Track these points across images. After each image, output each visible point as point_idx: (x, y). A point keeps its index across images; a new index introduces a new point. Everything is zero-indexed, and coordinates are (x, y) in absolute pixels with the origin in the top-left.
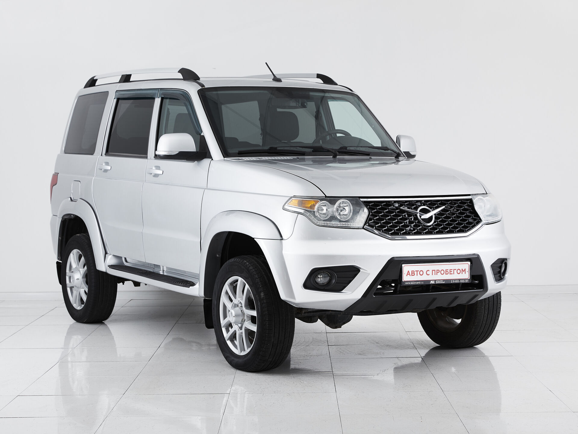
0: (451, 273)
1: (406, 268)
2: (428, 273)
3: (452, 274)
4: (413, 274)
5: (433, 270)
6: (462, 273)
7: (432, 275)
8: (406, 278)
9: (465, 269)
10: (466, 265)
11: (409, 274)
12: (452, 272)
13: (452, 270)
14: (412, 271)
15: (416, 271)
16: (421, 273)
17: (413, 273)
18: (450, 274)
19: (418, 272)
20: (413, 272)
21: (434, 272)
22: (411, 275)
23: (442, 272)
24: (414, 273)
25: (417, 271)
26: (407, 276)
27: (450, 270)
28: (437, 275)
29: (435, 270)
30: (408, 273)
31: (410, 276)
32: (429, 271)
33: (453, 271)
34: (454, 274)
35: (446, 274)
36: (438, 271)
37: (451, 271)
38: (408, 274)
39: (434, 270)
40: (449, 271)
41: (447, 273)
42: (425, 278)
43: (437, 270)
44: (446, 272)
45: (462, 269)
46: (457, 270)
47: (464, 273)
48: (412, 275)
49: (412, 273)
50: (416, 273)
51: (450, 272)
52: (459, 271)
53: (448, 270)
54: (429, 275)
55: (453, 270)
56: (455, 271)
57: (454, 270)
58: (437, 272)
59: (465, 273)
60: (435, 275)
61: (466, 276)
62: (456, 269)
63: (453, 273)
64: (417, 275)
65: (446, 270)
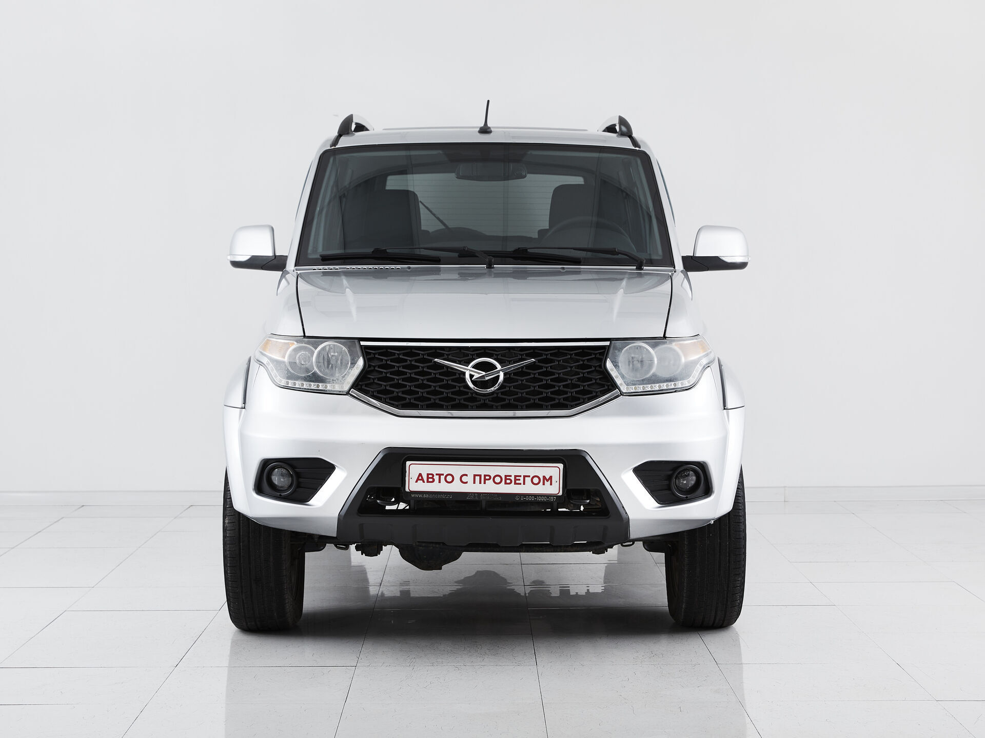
0: (517, 482)
1: (414, 469)
2: (464, 479)
3: (520, 484)
4: (430, 480)
5: (475, 476)
6: (544, 484)
7: (474, 483)
8: (413, 485)
9: (551, 477)
10: (555, 471)
11: (422, 480)
12: (519, 480)
13: (520, 476)
14: (428, 475)
15: (437, 474)
16: (449, 479)
17: (430, 478)
18: (515, 483)
19: (443, 478)
20: (430, 476)
21: (477, 478)
22: (425, 480)
23: (498, 480)
24: (432, 478)
25: (440, 475)
26: (416, 482)
27: (516, 476)
28: (485, 483)
29: (480, 476)
30: (420, 478)
31: (424, 482)
32: (467, 475)
33: (522, 478)
34: (524, 484)
35: (506, 483)
36: (487, 478)
37: (517, 478)
38: (420, 480)
39: (478, 475)
40: (513, 478)
41: (508, 481)
42: (456, 487)
43: (485, 476)
44: (506, 479)
45: (544, 477)
46: (531, 477)
47: (547, 484)
48: (428, 482)
49: (428, 478)
50: (436, 478)
51: (516, 480)
52: (536, 480)
53: (511, 476)
54: (466, 483)
55: (522, 477)
56: (528, 480)
57: (525, 477)
58: (485, 480)
59: (551, 484)
60: (480, 483)
61: (554, 489)
62: (529, 476)
63: (521, 481)
64: (440, 482)
65: (506, 476)
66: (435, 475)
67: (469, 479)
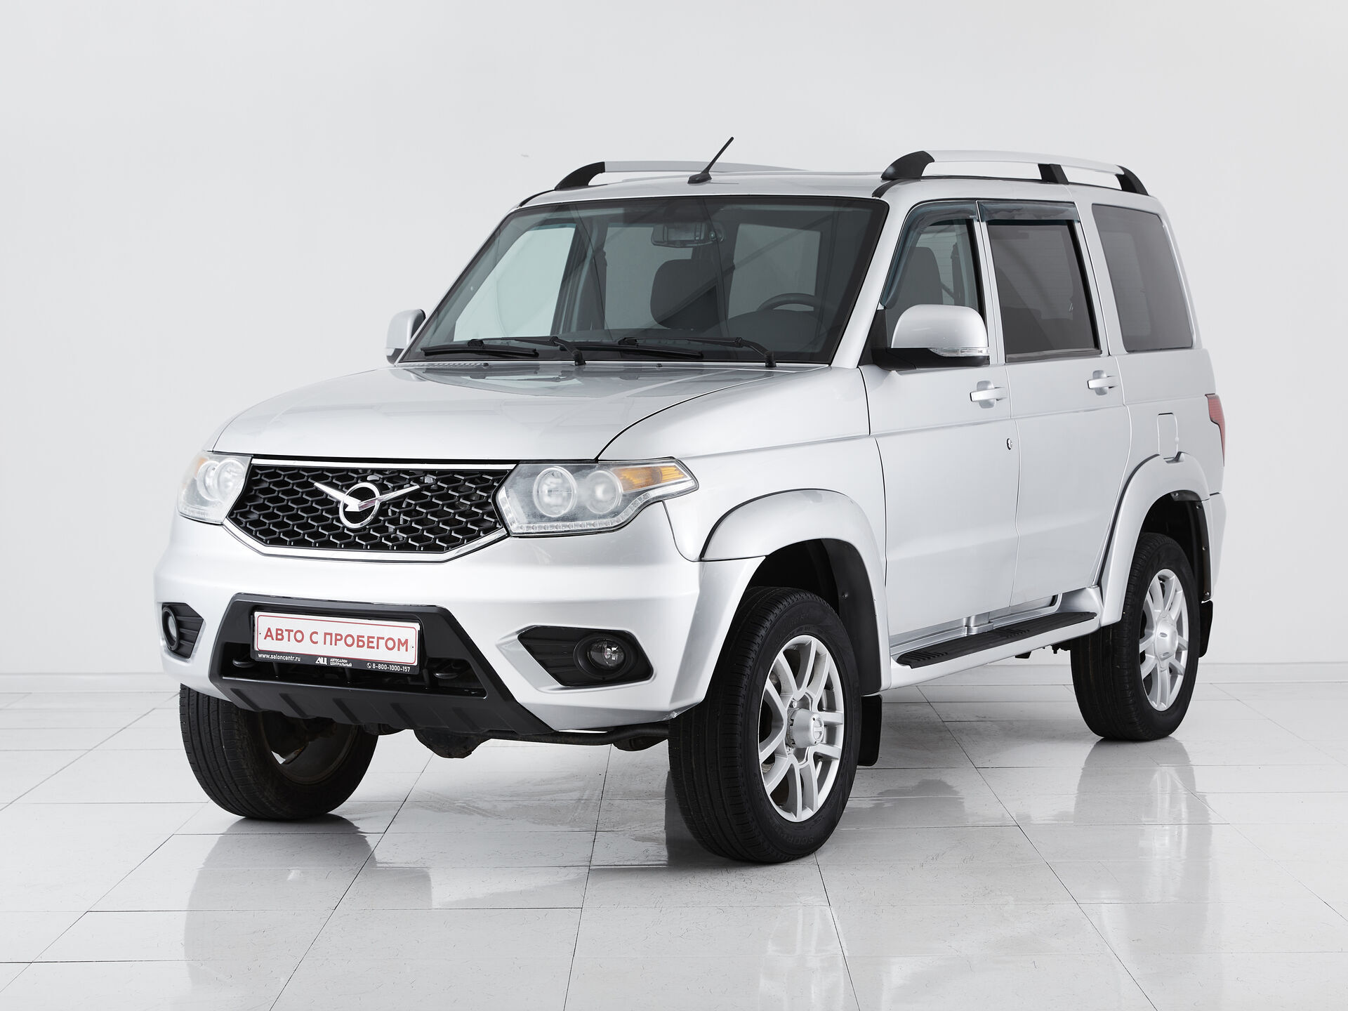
0: (371, 645)
1: (264, 621)
2: (315, 638)
3: (373, 648)
4: (280, 637)
5: (326, 634)
6: (399, 650)
7: (325, 644)
8: (263, 644)
9: (406, 641)
10: (410, 632)
11: (271, 636)
12: (372, 642)
13: (373, 638)
14: (277, 630)
15: (286, 630)
16: (299, 636)
17: (279, 635)
18: (368, 647)
19: (292, 634)
20: (279, 632)
21: (328, 637)
22: (274, 637)
23: (349, 641)
24: (281, 634)
25: (289, 631)
26: (265, 638)
27: (369, 637)
28: (336, 645)
29: (331, 634)
30: (269, 634)
31: (273, 639)
32: (317, 633)
33: (375, 640)
34: (378, 648)
35: (358, 646)
36: (339, 637)
37: (370, 640)
38: (269, 636)
39: (329, 634)
40: (365, 640)
41: (361, 644)
42: (306, 648)
43: (336, 635)
44: (358, 641)
45: (399, 641)
47: (403, 648)
48: (277, 639)
49: (277, 634)
50: (286, 634)
51: (369, 642)
52: (390, 644)
53: (363, 637)
54: (316, 643)
55: (376, 638)
56: (382, 642)
57: (378, 638)
58: (336, 640)
59: (407, 650)
60: (331, 644)
61: (409, 657)
62: (383, 638)
63: (374, 645)
64: (289, 641)
65: (358, 637)
66: (284, 630)
67: (319, 638)
